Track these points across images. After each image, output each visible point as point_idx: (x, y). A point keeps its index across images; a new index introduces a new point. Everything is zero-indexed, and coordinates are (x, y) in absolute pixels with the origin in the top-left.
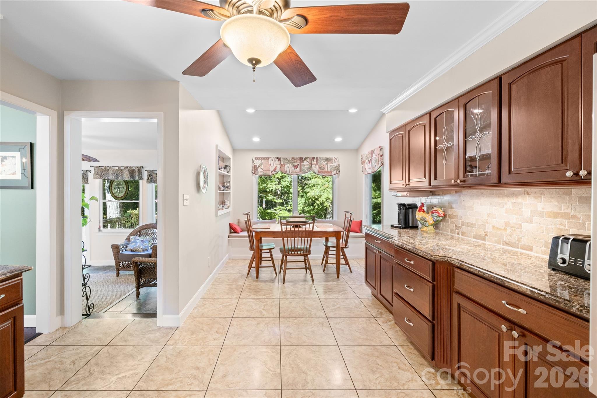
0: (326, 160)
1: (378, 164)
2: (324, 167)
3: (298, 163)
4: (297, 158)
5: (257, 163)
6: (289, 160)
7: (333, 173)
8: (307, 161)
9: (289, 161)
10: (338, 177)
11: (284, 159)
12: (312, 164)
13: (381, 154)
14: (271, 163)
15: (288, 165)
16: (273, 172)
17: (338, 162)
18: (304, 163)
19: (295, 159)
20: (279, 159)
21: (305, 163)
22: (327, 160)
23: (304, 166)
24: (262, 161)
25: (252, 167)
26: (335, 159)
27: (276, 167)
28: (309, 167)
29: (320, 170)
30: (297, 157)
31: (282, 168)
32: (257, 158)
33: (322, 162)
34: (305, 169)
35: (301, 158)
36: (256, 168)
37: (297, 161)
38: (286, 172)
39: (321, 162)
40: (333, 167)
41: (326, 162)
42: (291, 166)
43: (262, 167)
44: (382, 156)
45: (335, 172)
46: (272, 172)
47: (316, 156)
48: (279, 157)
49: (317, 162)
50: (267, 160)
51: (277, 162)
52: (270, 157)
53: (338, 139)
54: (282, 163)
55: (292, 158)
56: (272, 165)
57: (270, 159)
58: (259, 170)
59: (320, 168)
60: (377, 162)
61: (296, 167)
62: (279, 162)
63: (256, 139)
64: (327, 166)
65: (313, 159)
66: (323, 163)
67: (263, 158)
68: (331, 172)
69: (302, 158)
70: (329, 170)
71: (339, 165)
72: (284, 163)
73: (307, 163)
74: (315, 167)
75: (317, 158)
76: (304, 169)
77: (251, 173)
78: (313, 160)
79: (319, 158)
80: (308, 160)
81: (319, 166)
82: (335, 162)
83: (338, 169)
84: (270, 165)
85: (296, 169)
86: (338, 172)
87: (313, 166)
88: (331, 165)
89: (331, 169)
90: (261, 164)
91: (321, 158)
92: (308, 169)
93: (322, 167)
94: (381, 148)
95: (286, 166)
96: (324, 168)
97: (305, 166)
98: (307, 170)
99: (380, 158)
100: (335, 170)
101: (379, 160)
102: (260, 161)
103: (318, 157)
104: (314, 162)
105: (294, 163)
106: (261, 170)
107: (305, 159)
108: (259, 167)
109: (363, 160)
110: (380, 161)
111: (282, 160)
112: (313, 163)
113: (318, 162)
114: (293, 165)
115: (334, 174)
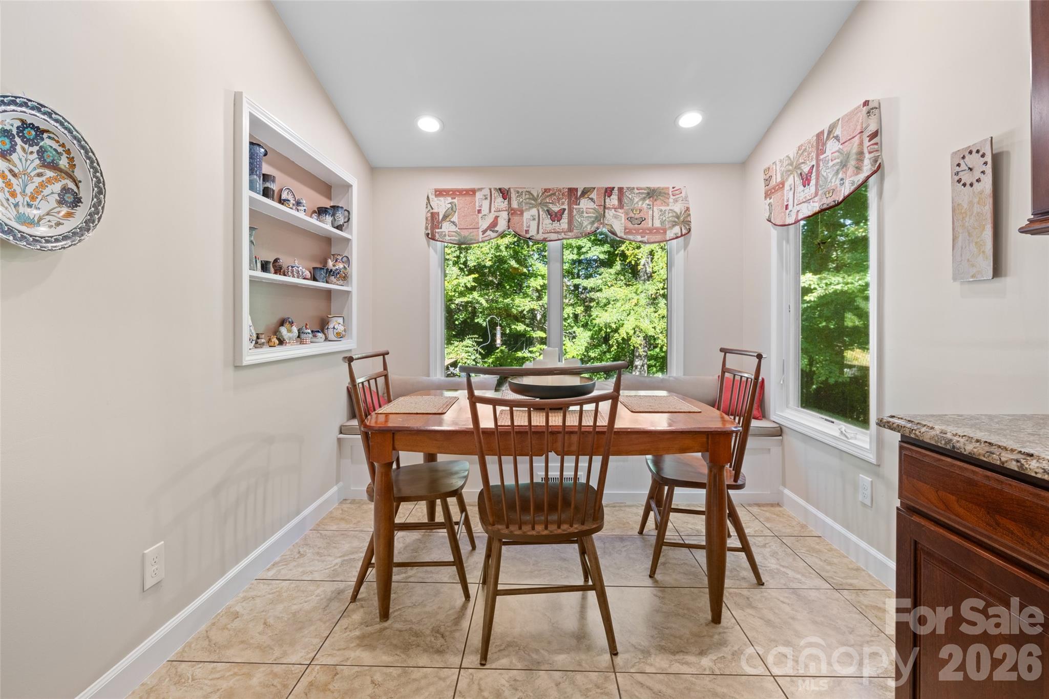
0: (648, 194)
1: (858, 169)
2: (642, 215)
3: (563, 204)
4: (560, 190)
5: (441, 205)
6: (535, 195)
7: (670, 234)
8: (592, 199)
9: (535, 199)
10: (686, 246)
11: (519, 194)
12: (605, 207)
13: (873, 128)
14: (481, 206)
15: (534, 211)
16: (489, 232)
17: (686, 199)
18: (581, 205)
19: (554, 194)
20: (505, 194)
21: (585, 204)
22: (652, 194)
23: (581, 212)
24: (455, 201)
25: (427, 219)
26: (677, 192)
27: (497, 218)
28: (596, 218)
29: (630, 225)
30: (561, 187)
31: (515, 219)
32: (440, 193)
33: (636, 200)
34: (585, 223)
35: (572, 191)
36: (438, 222)
37: (559, 199)
38: (527, 232)
39: (632, 200)
40: (669, 216)
41: (647, 202)
42: (541, 213)
43: (455, 218)
44: (875, 135)
45: (677, 230)
46: (484, 232)
47: (616, 185)
48: (506, 187)
49: (620, 200)
50: (468, 198)
51: (500, 203)
52: (480, 189)
53: (690, 120)
54: (515, 205)
55: (546, 190)
56: (483, 213)
57: (479, 195)
58: (446, 227)
59: (630, 219)
60: (852, 162)
61: (556, 217)
62: (506, 202)
63: (429, 124)
64: (651, 212)
65: (609, 192)
66: (640, 203)
67: (458, 191)
68: (665, 232)
69: (576, 190)
70: (657, 224)
71: (688, 209)
72: (520, 204)
73: (591, 205)
74: (616, 217)
75: (621, 190)
76: (581, 224)
77: (423, 239)
78: (609, 196)
79: (628, 188)
80: (594, 195)
81: (627, 214)
82: (676, 201)
83: (684, 221)
84: (479, 211)
85: (556, 224)
86: (684, 231)
87: (610, 214)
88: (663, 208)
89: (662, 222)
90: (452, 209)
91: (634, 188)
92: (593, 223)
93: (637, 216)
94: (871, 105)
95: (527, 215)
96: (643, 220)
97: (585, 215)
98: (589, 227)
99: (866, 143)
100: (675, 224)
101: (861, 153)
102: (449, 200)
103: (625, 185)
104: (613, 200)
105: (551, 206)
106: (453, 228)
107: (585, 192)
108: (445, 217)
109: (773, 183)
110: (867, 156)
111: (513, 195)
112: (607, 205)
113: (625, 200)
114: (549, 212)
115: (673, 236)
